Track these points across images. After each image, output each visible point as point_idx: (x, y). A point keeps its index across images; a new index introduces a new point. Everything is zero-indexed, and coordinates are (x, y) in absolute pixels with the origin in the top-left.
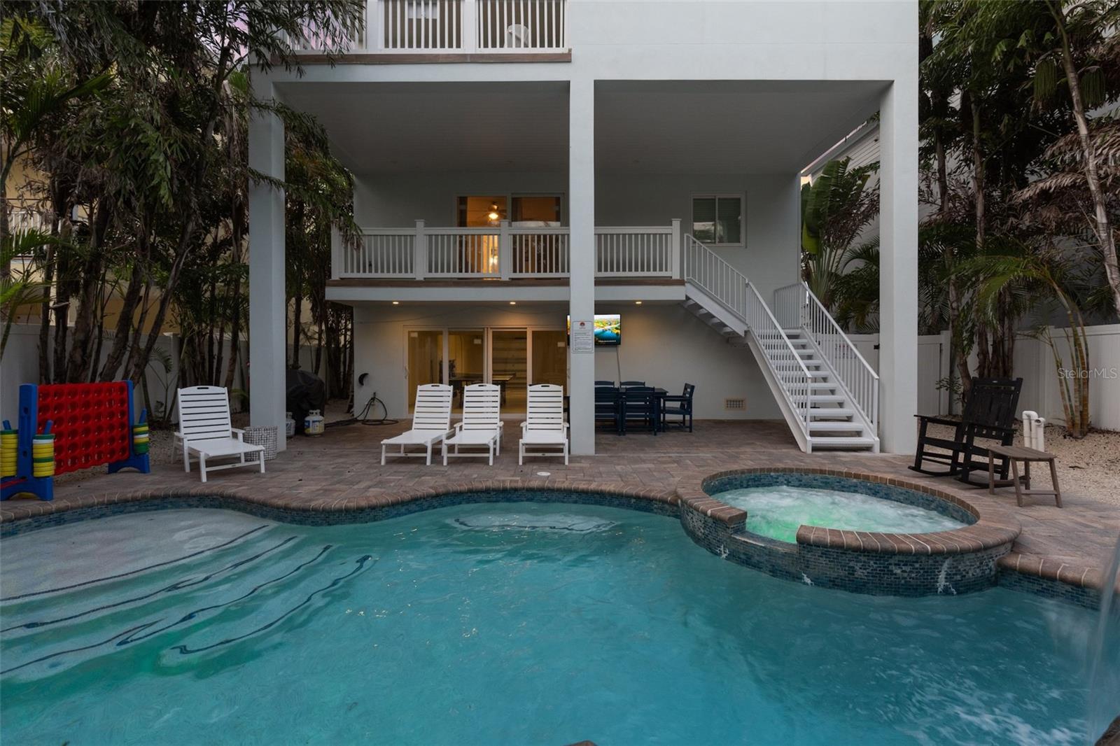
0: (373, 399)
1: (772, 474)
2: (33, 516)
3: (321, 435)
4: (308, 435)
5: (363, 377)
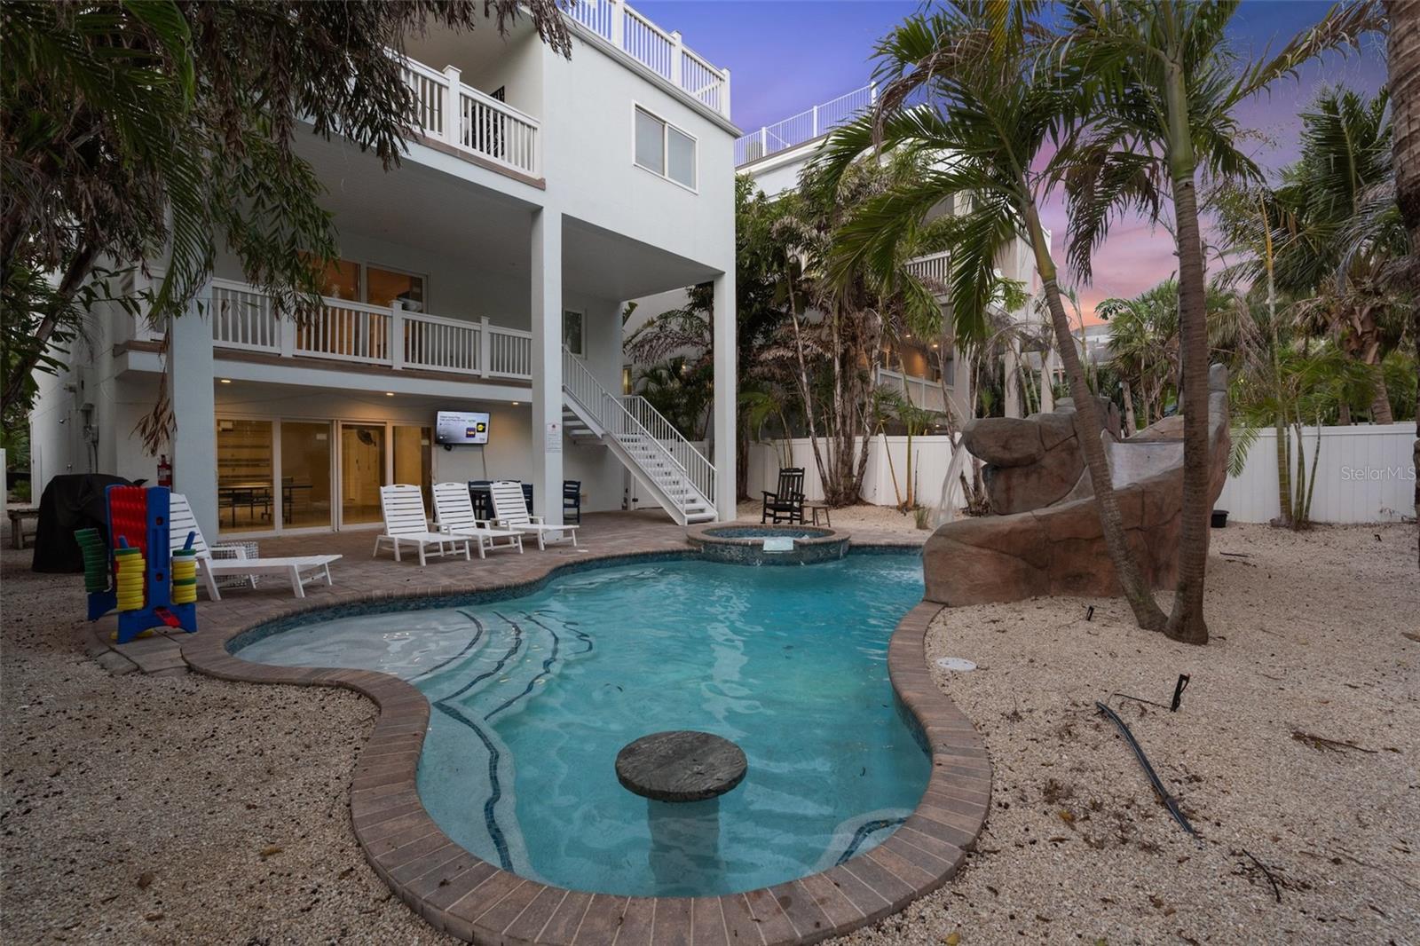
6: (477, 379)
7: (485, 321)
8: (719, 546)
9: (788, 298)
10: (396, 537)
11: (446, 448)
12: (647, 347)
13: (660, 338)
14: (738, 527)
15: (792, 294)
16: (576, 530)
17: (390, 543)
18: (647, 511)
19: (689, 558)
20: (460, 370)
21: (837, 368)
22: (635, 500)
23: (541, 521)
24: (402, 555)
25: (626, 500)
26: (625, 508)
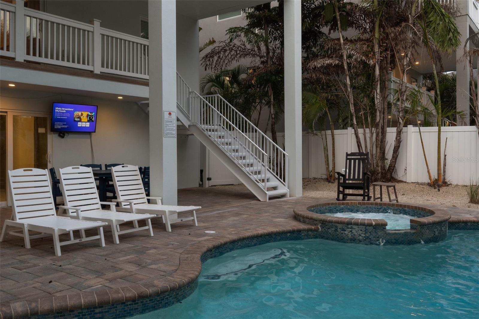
6: (91, 74)
7: (97, 23)
8: (340, 226)
9: (335, 18)
10: (26, 222)
11: (60, 136)
12: (216, 58)
13: (226, 50)
14: (329, 204)
15: (338, 14)
16: (197, 210)
17: (20, 229)
18: (221, 188)
19: (308, 237)
20: (76, 65)
21: (377, 72)
22: (209, 179)
23: (159, 202)
24: (32, 241)
25: (202, 180)
26: (201, 185)
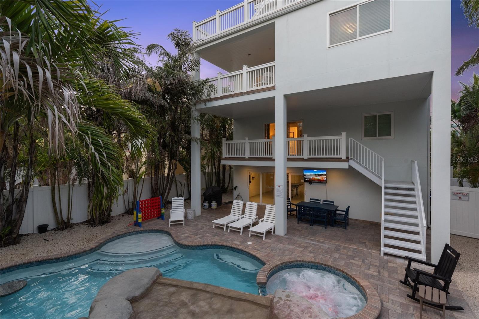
0: (238, 195)
1: (323, 266)
2: (136, 231)
3: (216, 209)
4: (212, 209)
5: (236, 187)
